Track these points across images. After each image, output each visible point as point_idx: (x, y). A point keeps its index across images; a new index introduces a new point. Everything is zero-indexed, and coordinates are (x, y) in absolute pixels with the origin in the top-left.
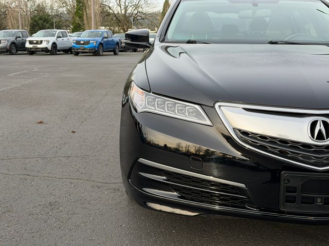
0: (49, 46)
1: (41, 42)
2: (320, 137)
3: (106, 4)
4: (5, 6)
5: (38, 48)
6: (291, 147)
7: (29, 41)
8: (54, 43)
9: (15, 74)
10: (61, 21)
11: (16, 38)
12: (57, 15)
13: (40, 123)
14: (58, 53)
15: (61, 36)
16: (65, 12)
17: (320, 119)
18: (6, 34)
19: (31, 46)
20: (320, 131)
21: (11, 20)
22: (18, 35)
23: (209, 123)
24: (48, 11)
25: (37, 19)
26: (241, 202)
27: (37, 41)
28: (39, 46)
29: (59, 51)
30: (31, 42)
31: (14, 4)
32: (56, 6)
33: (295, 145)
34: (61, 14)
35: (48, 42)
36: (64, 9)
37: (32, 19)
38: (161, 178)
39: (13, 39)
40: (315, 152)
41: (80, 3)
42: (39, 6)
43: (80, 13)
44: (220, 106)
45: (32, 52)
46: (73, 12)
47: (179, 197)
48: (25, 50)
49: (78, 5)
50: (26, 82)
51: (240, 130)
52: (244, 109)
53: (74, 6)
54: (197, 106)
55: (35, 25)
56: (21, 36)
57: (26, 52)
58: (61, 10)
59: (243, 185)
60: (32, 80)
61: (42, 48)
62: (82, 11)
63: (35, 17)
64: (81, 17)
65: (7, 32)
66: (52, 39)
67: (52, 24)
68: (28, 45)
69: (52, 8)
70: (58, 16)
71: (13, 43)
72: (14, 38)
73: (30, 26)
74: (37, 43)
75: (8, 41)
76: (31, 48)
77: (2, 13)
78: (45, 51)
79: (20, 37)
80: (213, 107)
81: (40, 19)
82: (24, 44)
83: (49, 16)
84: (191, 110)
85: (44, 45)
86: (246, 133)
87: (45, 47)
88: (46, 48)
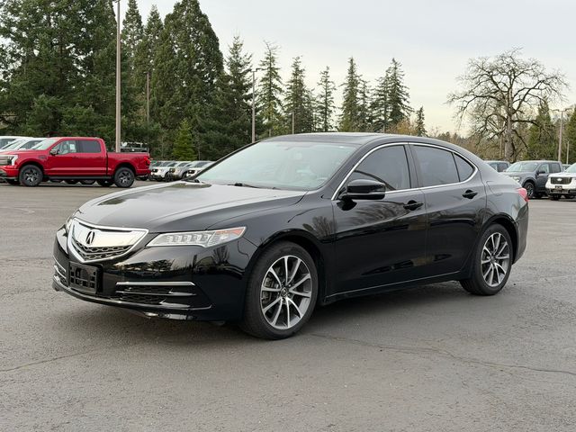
1: (570, 179)
5: (564, 190)
7: (552, 178)
30: (554, 181)
39: (532, 174)
68: (549, 185)
71: (529, 181)
74: (563, 181)
75: (521, 178)
82: (545, 182)
85: (573, 185)
87: (574, 188)
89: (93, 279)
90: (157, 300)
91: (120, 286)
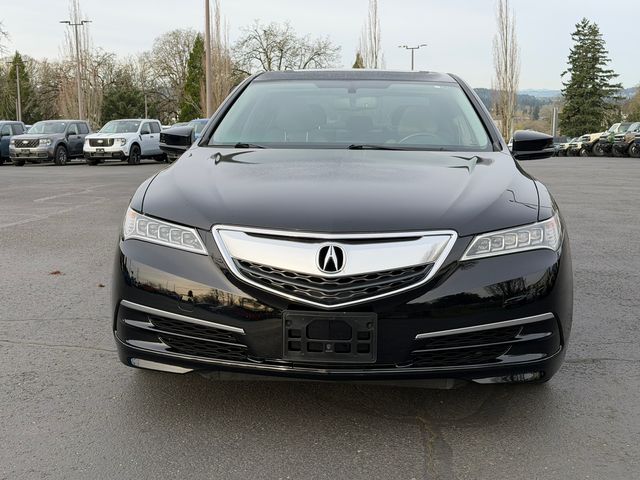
0: (126, 150)
1: (112, 141)
2: (330, 267)
3: (244, 68)
4: (57, 76)
5: (106, 153)
6: (298, 280)
7: (90, 140)
8: (135, 144)
9: (47, 198)
10: (159, 102)
11: (68, 135)
12: (153, 92)
13: (55, 273)
14: (142, 161)
15: (149, 130)
16: (169, 85)
17: (332, 245)
18: (50, 128)
19: (93, 149)
20: (331, 260)
21: (66, 100)
22: (70, 130)
23: (204, 251)
24: (137, 83)
25: (114, 98)
26: (243, 354)
27: (105, 141)
28: (107, 149)
29: (144, 157)
30: (93, 143)
31: (72, 71)
32: (150, 74)
33: (303, 279)
34: (159, 88)
35: (124, 141)
36: (167, 79)
37: (105, 98)
38: (148, 325)
39: (61, 137)
40: (325, 286)
41: (195, 67)
42: (118, 74)
43: (194, 87)
44: (218, 230)
45: (95, 160)
46: (183, 85)
47: (167, 349)
48: (82, 157)
49: (190, 72)
50: (61, 212)
51: (239, 261)
52: (247, 233)
53: (184, 73)
54: (192, 230)
55: (110, 109)
56: (77, 132)
57: (84, 161)
58: (160, 81)
59: (241, 331)
60: (71, 209)
61: (113, 153)
62: (198, 82)
63: (111, 94)
64: (196, 95)
65: (51, 124)
66: (132, 137)
67: (142, 108)
68: (87, 148)
69: (143, 78)
70: (156, 92)
71: (61, 144)
72: (64, 134)
73: (102, 111)
74: (105, 143)
75: (52, 141)
76: (92, 154)
77: (50, 88)
78: (119, 157)
79: (74, 134)
80: (210, 231)
81: (121, 98)
82: (81, 145)
83: (138, 92)
84: (187, 237)
85: (116, 147)
86: (246, 264)
87: (118, 150)
88: (121, 153)
89: (368, 336)
90: (491, 354)
91: (420, 340)
